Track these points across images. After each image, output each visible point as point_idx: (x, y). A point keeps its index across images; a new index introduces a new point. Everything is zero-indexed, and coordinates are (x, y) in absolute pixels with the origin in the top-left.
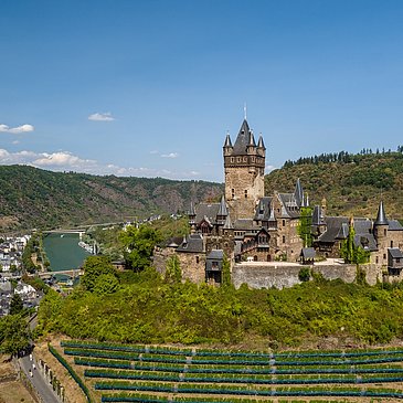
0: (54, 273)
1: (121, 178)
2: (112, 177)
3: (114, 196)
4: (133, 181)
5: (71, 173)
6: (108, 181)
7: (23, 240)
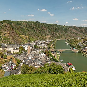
0: (56, 50)
1: (77, 27)
2: (75, 27)
3: (76, 31)
4: (81, 28)
5: (65, 26)
6: (74, 28)
7: (51, 41)
